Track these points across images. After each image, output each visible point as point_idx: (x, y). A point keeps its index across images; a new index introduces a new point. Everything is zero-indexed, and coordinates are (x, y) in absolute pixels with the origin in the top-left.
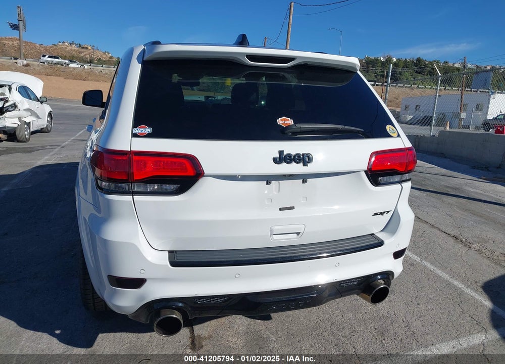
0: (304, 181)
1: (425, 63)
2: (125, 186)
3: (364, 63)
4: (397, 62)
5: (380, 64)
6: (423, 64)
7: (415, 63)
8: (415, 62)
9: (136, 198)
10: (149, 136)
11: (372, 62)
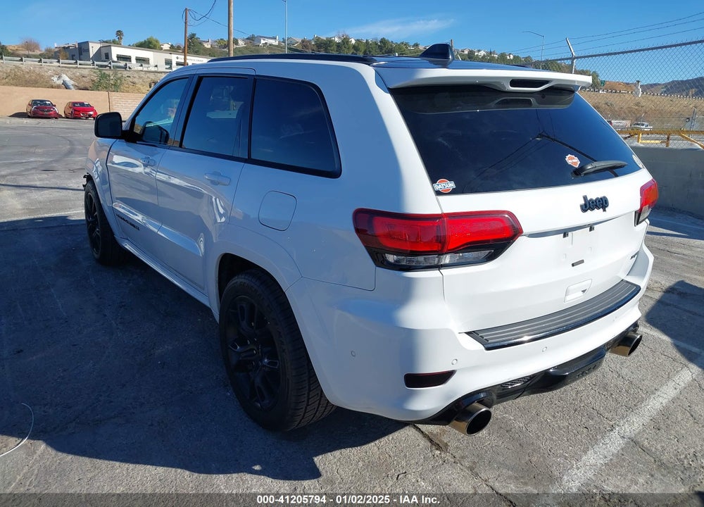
0: (591, 229)
1: (391, 46)
2: (434, 259)
3: (314, 45)
4: (356, 45)
5: (335, 47)
6: (389, 47)
7: (379, 46)
8: (379, 44)
9: (445, 271)
10: (454, 192)
11: (325, 44)
